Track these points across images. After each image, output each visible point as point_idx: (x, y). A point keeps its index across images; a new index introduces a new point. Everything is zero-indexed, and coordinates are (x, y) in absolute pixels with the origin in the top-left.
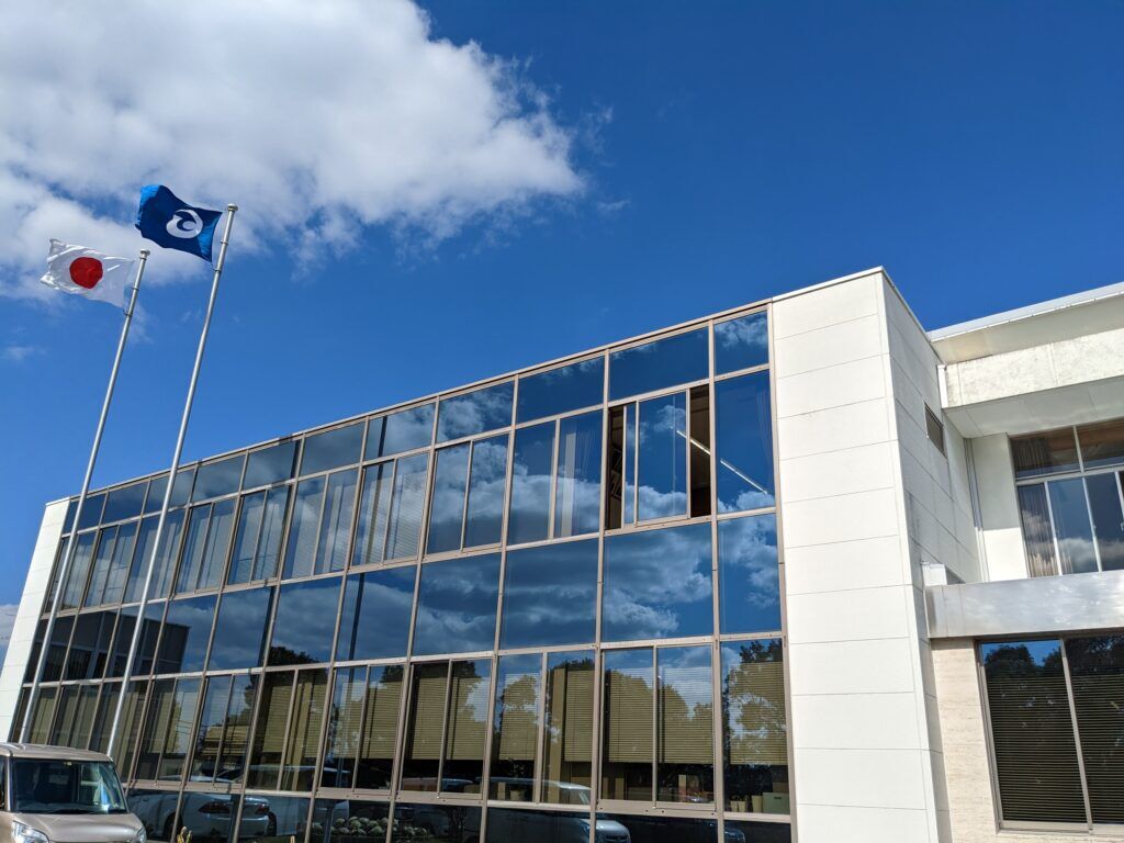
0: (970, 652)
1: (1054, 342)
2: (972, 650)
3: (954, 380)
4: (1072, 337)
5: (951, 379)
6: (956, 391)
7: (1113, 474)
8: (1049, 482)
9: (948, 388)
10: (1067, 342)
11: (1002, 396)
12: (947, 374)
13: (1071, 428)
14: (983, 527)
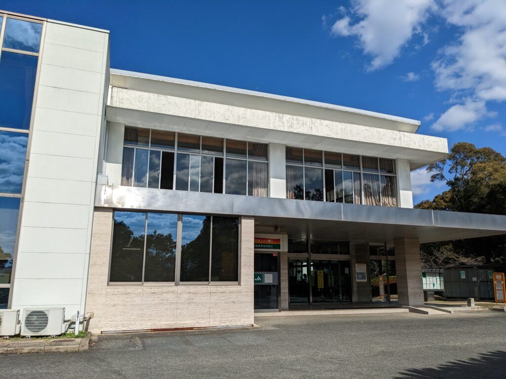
0: (111, 214)
1: (158, 93)
2: (112, 213)
3: (115, 94)
4: (165, 94)
5: (113, 93)
6: (115, 99)
7: (160, 152)
8: (136, 149)
9: (111, 97)
10: (162, 96)
11: (133, 109)
12: (112, 90)
13: (149, 129)
14: (107, 161)
